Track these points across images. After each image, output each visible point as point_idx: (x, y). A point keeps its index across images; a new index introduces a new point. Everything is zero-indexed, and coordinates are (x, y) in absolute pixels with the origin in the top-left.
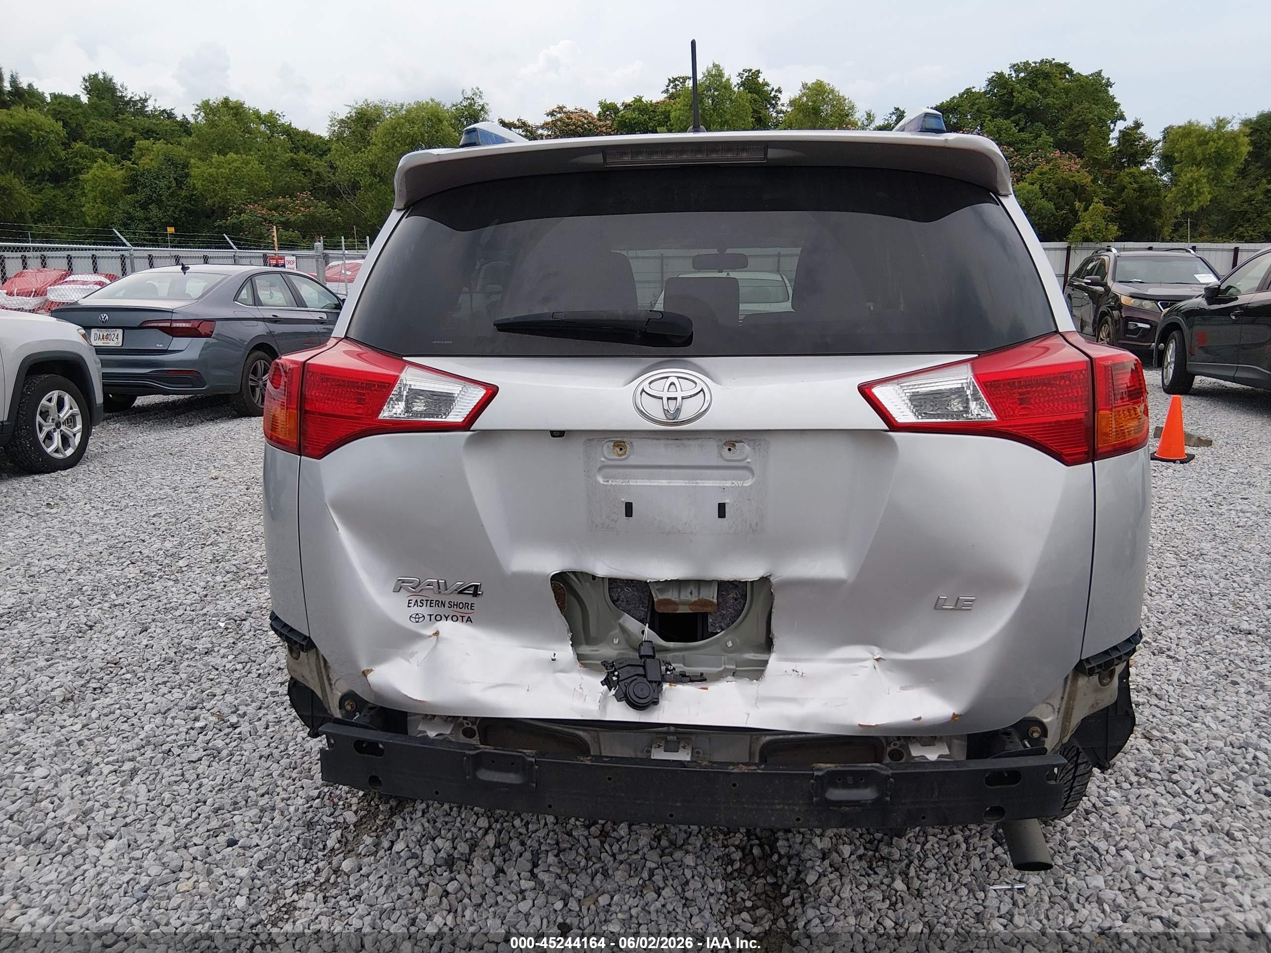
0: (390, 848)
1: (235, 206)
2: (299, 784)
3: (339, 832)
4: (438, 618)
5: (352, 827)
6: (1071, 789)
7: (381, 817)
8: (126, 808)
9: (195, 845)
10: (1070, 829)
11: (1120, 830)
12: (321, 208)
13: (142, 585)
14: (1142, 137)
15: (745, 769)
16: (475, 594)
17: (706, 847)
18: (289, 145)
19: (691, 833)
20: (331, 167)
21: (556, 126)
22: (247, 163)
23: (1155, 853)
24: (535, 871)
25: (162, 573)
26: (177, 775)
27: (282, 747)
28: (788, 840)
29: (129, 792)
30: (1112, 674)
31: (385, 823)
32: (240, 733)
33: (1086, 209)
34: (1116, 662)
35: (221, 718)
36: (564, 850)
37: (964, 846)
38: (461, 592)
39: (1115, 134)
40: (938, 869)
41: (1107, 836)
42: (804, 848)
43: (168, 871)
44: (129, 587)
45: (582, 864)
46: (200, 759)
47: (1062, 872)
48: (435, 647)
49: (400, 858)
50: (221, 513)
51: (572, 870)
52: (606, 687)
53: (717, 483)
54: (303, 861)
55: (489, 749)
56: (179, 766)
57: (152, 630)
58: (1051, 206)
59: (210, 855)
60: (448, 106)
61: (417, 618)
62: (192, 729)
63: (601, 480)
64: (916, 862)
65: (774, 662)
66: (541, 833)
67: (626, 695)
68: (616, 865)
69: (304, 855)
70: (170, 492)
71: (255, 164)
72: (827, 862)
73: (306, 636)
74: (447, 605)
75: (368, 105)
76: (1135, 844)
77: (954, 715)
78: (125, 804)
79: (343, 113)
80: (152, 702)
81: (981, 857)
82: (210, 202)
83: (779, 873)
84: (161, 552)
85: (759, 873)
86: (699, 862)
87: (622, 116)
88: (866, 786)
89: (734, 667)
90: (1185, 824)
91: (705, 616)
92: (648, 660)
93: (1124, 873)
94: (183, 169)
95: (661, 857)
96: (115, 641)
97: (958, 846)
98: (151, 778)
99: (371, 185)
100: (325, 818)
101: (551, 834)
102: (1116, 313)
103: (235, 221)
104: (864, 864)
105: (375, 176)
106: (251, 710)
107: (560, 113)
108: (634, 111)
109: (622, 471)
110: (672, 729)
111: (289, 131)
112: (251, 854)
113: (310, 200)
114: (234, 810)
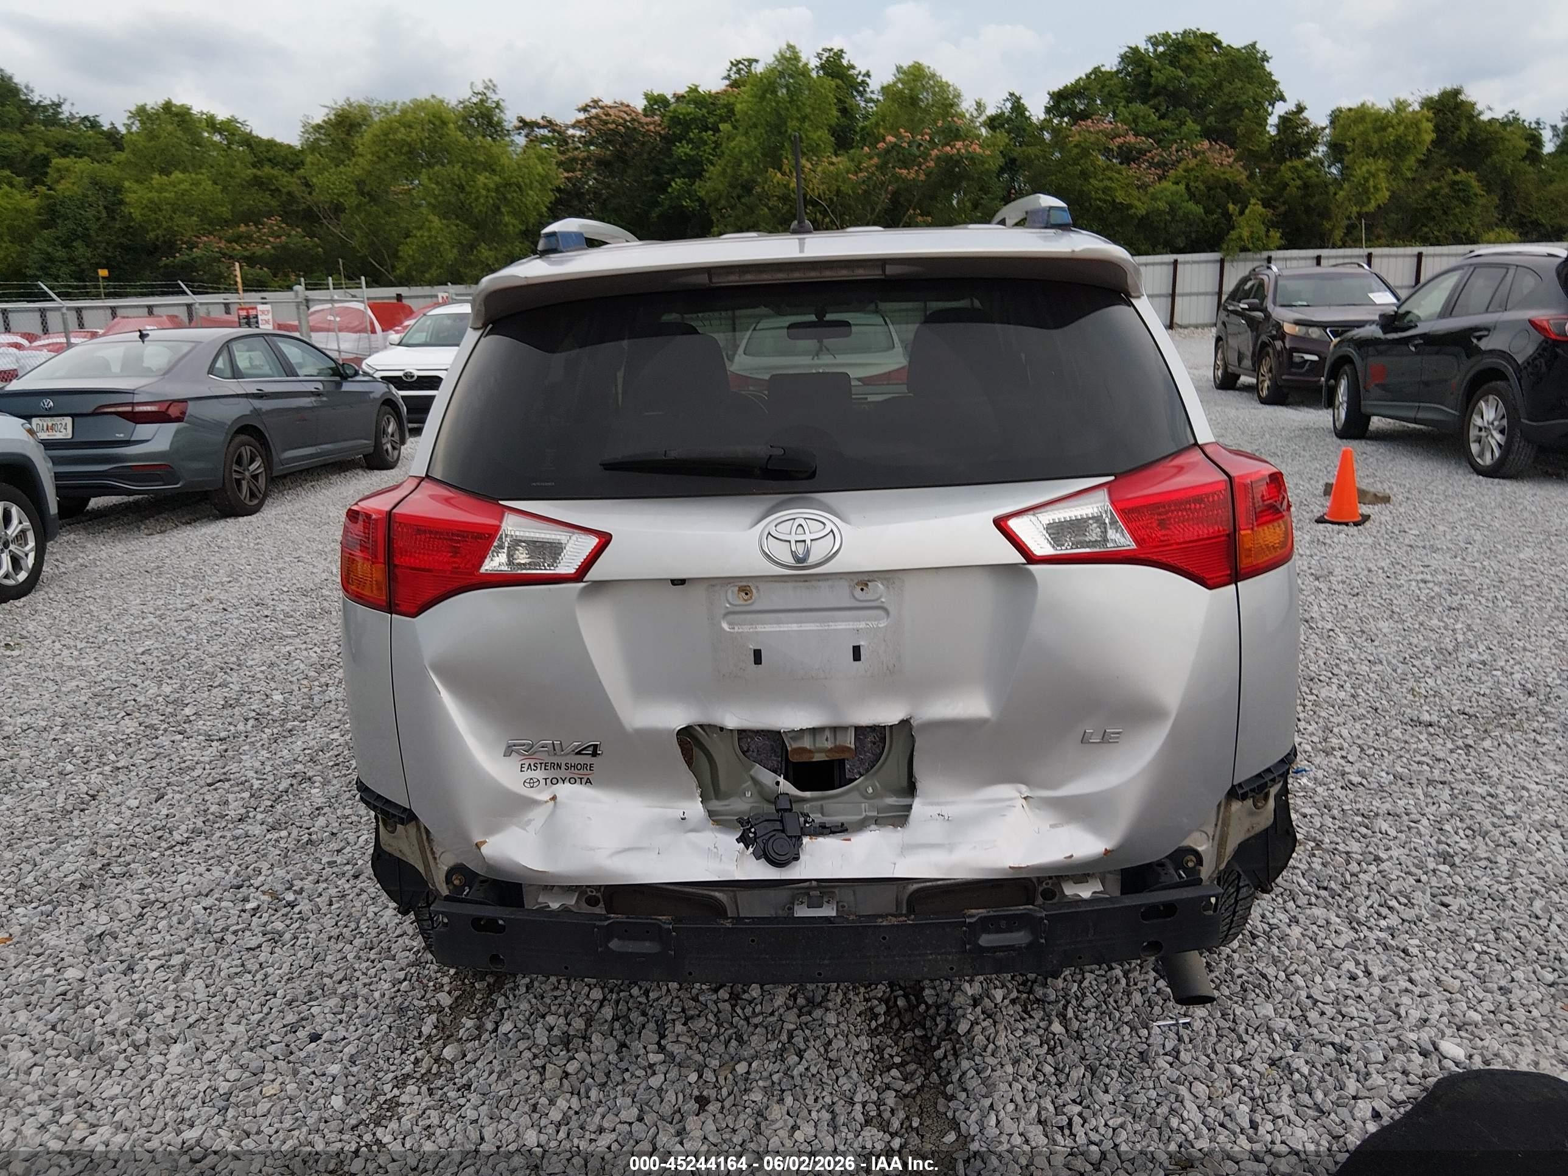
0: (495, 1030)
1: (185, 239)
2: (379, 966)
3: (434, 1017)
4: (554, 781)
5: (447, 1009)
6: (1234, 913)
7: (478, 996)
8: (184, 1007)
9: (273, 1043)
10: (1236, 956)
11: (1289, 954)
12: (296, 237)
13: (145, 741)
14: (1306, 123)
15: (894, 921)
16: (594, 754)
17: (847, 1002)
18: (250, 158)
19: (829, 989)
20: (307, 185)
21: (590, 125)
22: (197, 184)
23: (1327, 976)
24: (663, 1043)
25: (166, 725)
26: (236, 966)
27: (353, 925)
28: (934, 988)
29: (185, 989)
30: (1266, 797)
31: (485, 1003)
32: (300, 913)
33: (1242, 213)
34: (1269, 784)
35: (275, 896)
36: (692, 1017)
37: (1123, 981)
38: (579, 753)
39: (1273, 120)
40: (1097, 1007)
41: (1275, 961)
42: (954, 996)
43: (248, 1074)
44: (129, 744)
45: (713, 1031)
46: (260, 946)
47: (1229, 1002)
48: (553, 813)
49: (509, 1040)
50: (225, 645)
51: (702, 1039)
52: (742, 845)
53: (851, 625)
54: (399, 1051)
55: (620, 918)
56: (237, 956)
57: (170, 796)
58: (1199, 210)
59: (292, 1053)
60: (453, 103)
61: (531, 783)
62: (244, 911)
63: (725, 626)
64: (1074, 1002)
65: (918, 807)
66: (665, 1001)
67: (764, 851)
68: (751, 1029)
69: (399, 1045)
70: (156, 621)
71: (208, 185)
72: (979, 1009)
73: (405, 809)
74: (563, 767)
75: (350, 105)
76: (1306, 968)
77: (1107, 852)
78: (183, 1003)
79: (319, 117)
80: (189, 883)
81: (1142, 992)
82: (152, 235)
83: (928, 1024)
84: (160, 699)
85: (906, 1026)
86: (841, 1019)
87: (675, 111)
88: (1018, 930)
89: (875, 814)
90: (1358, 943)
91: (842, 762)
92: (786, 814)
93: (1295, 1000)
94: (115, 194)
95: (799, 1017)
96: (128, 813)
97: (1118, 981)
98: (206, 972)
99: (359, 206)
100: (416, 1002)
101: (676, 1001)
102: (1278, 344)
103: (186, 258)
104: (1018, 1008)
105: (363, 194)
106: (308, 884)
107: (595, 108)
108: (688, 103)
109: (749, 616)
110: (814, 883)
111: (250, 142)
112: (339, 1049)
113: (280, 227)
114: (310, 1001)
